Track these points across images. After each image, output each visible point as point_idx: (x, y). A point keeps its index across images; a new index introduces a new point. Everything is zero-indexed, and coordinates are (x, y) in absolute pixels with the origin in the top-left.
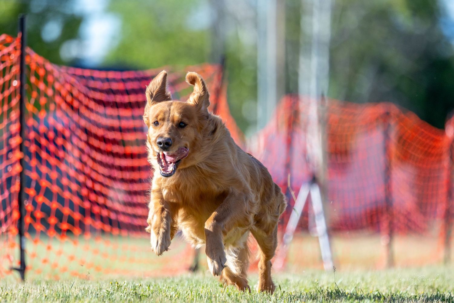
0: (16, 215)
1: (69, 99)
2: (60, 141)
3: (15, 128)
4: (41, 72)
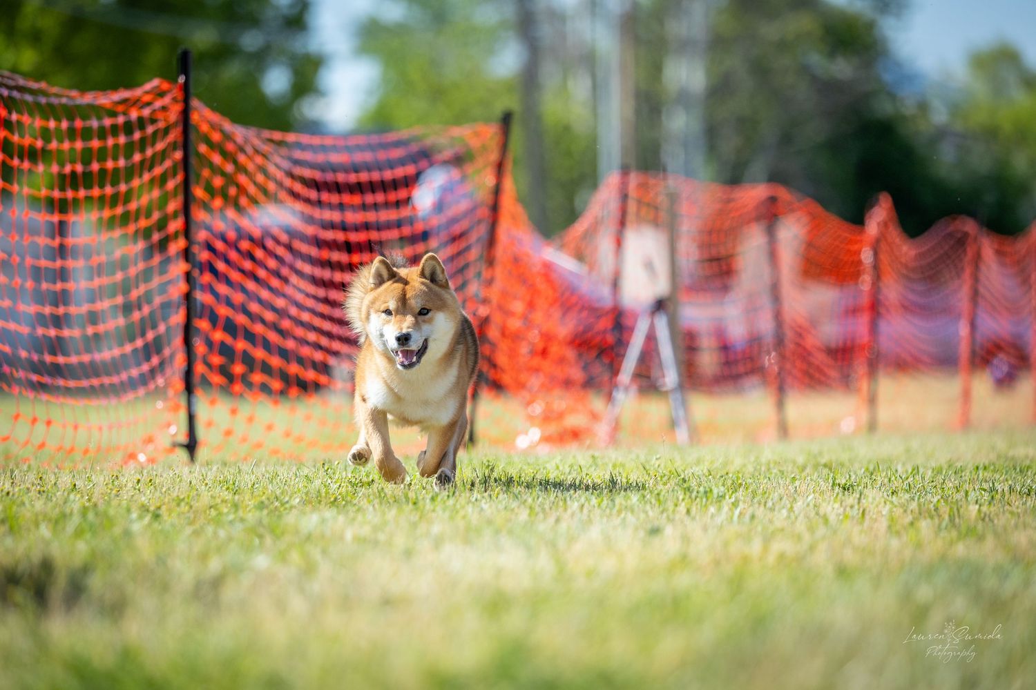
1: (260, 178)
2: (245, 245)
4: (216, 136)
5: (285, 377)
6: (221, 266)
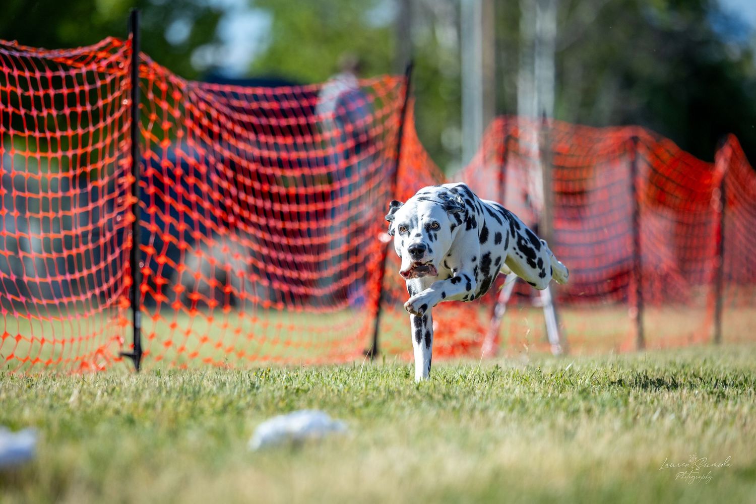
0: (127, 281)
1: (205, 122)
2: (191, 180)
3: (126, 162)
4: (163, 86)
6: (167, 199)
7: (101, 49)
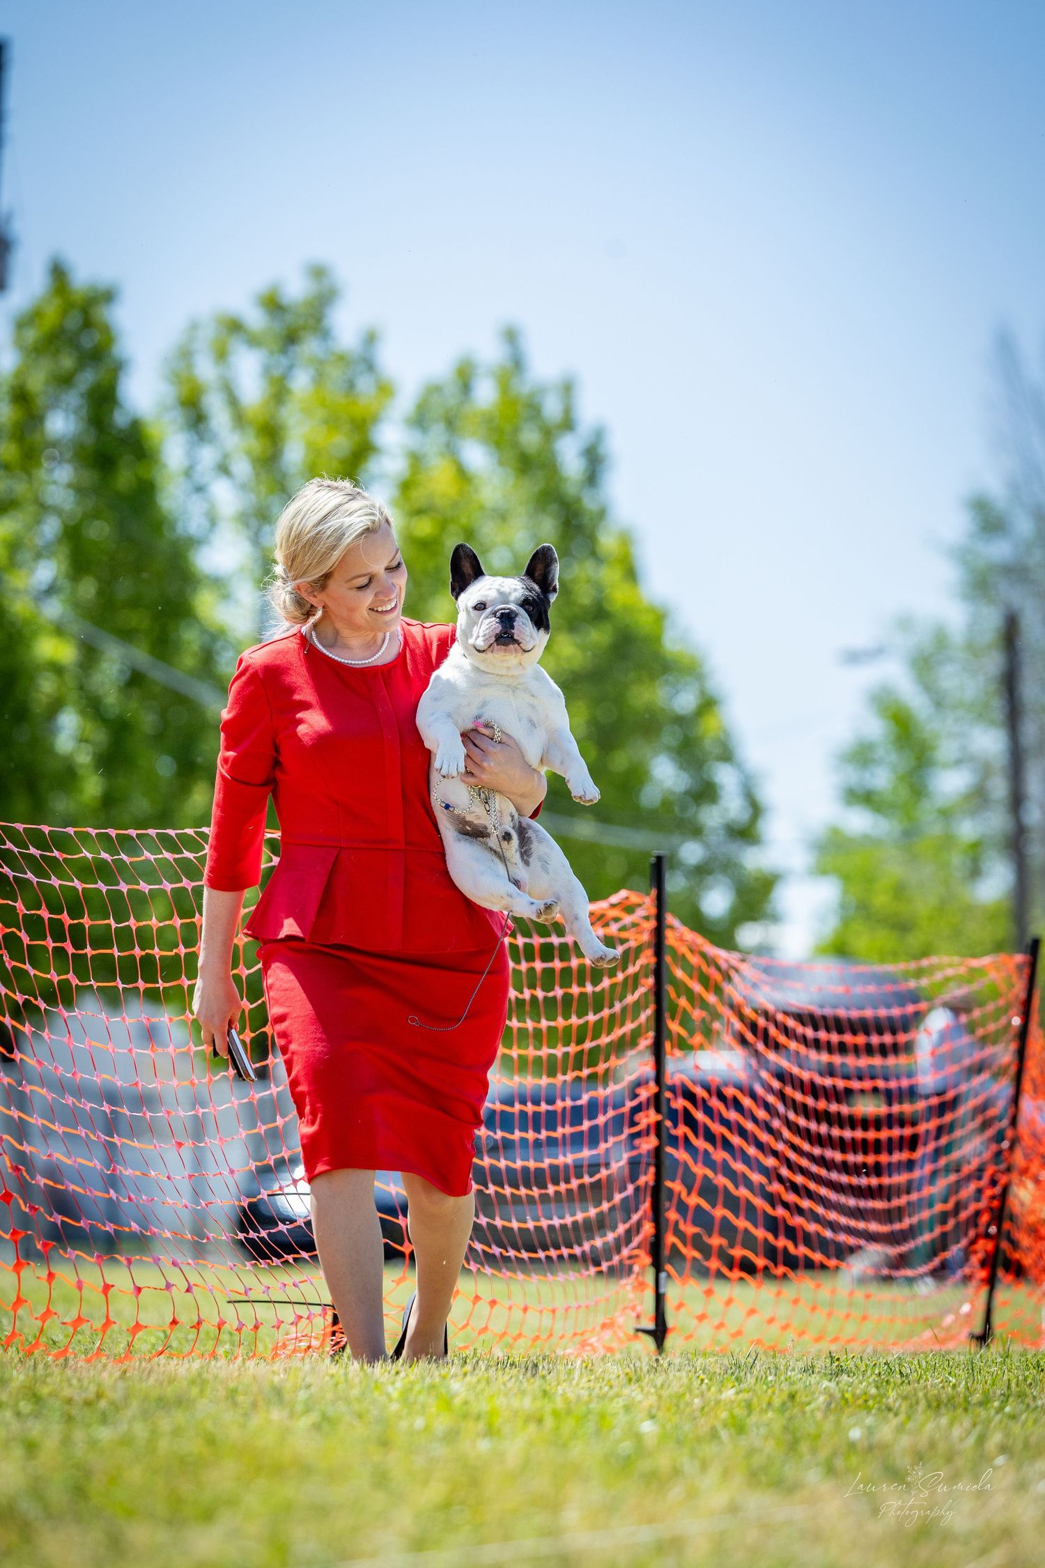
3: (646, 1068)
4: (697, 960)
5: (771, 1253)
6: (700, 1116)
7: (613, 906)
